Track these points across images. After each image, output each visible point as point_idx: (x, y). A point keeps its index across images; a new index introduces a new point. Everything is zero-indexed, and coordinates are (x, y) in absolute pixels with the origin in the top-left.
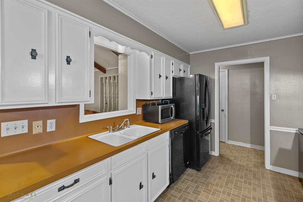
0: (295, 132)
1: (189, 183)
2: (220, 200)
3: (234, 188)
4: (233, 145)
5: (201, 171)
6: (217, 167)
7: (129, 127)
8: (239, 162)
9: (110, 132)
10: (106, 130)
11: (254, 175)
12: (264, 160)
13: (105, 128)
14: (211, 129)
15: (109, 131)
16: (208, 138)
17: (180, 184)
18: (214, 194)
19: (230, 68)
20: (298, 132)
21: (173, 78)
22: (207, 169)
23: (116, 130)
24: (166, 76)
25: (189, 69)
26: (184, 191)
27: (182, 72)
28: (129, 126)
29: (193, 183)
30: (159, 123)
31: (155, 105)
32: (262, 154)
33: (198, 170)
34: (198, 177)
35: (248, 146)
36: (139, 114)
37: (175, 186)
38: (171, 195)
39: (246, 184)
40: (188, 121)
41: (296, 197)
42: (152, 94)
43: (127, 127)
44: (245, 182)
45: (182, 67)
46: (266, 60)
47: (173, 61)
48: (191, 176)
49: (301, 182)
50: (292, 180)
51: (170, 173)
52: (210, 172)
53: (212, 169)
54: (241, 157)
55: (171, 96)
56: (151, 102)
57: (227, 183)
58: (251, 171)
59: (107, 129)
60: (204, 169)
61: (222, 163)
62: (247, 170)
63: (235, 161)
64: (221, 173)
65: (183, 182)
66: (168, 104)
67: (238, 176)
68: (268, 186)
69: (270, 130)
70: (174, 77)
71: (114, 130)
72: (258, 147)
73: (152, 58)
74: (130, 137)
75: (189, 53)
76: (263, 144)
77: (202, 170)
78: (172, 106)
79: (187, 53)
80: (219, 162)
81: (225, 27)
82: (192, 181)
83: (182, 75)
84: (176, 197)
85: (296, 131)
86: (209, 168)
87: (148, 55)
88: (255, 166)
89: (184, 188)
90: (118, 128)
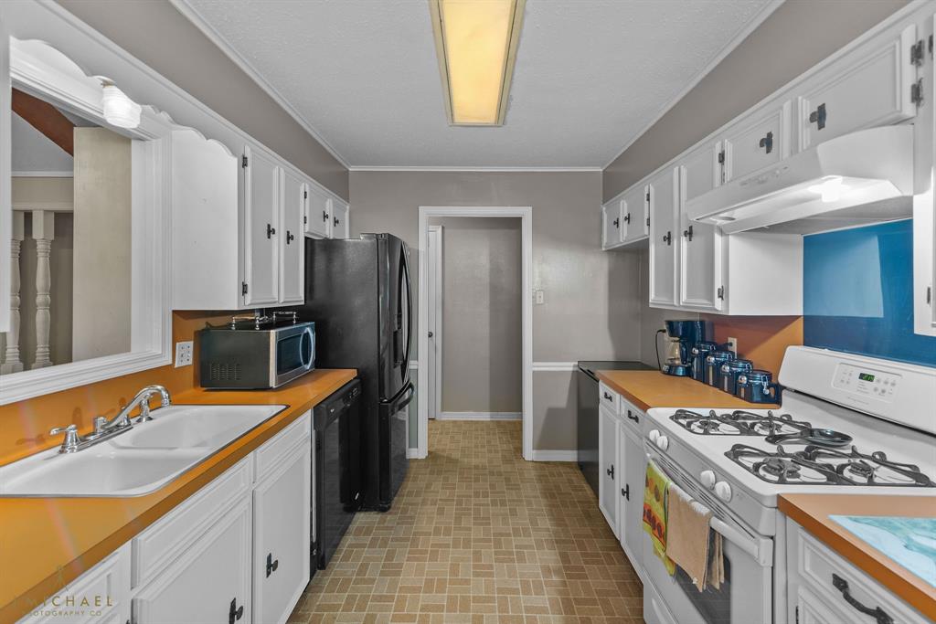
0: (571, 369)
1: (366, 552)
2: (451, 564)
3: (474, 524)
4: (455, 422)
5: (391, 510)
6: (428, 486)
7: (150, 419)
8: (474, 461)
9: (61, 452)
10: (35, 448)
11: (507, 480)
12: (522, 443)
13: (29, 440)
14: (411, 386)
15: (59, 448)
16: (403, 415)
17: (341, 566)
18: (434, 557)
19: (447, 224)
20: (576, 369)
21: (306, 239)
22: (405, 499)
23: (92, 438)
24: (288, 232)
25: (347, 214)
26: (356, 582)
27: (330, 222)
28: (151, 414)
29: (377, 549)
30: (271, 388)
31: (253, 327)
32: (516, 430)
33: (384, 510)
34: (387, 528)
35: (485, 416)
36: (184, 364)
37: (327, 578)
38: (320, 608)
39: (496, 505)
40: (356, 370)
41: (579, 502)
42: (245, 292)
43: (139, 421)
44: (494, 503)
45: (329, 207)
46: (526, 213)
47: (307, 186)
48: (368, 532)
49: (581, 469)
50: (569, 470)
51: (311, 542)
52: (412, 504)
53: (418, 494)
54: (476, 447)
55: (299, 297)
56: (234, 320)
57: (458, 519)
58: (500, 474)
59: (42, 441)
60: (399, 502)
61: (440, 472)
62: (492, 473)
63: (466, 460)
64: (441, 500)
65: (346, 558)
66: (292, 324)
67: (477, 495)
68: (535, 497)
69: (534, 372)
70: (309, 236)
71: (83, 441)
72: (505, 417)
73: (245, 165)
74: (176, 450)
75: (347, 167)
76: (518, 406)
77: (393, 505)
78: (308, 330)
79: (340, 164)
80: (432, 473)
81: (458, 119)
82: (372, 545)
83: (329, 232)
84: (334, 608)
85: (574, 366)
86: (410, 494)
87: (234, 154)
88: (506, 461)
89: (353, 572)
90: (102, 427)
